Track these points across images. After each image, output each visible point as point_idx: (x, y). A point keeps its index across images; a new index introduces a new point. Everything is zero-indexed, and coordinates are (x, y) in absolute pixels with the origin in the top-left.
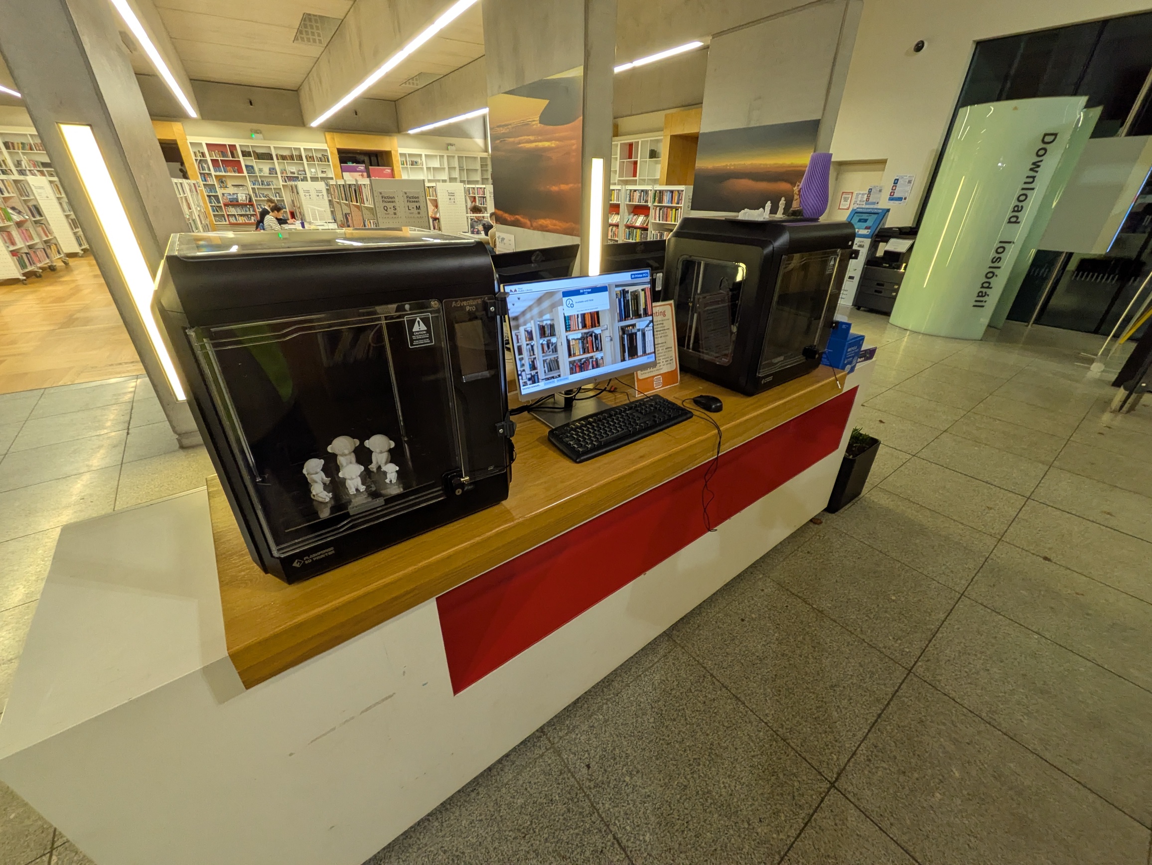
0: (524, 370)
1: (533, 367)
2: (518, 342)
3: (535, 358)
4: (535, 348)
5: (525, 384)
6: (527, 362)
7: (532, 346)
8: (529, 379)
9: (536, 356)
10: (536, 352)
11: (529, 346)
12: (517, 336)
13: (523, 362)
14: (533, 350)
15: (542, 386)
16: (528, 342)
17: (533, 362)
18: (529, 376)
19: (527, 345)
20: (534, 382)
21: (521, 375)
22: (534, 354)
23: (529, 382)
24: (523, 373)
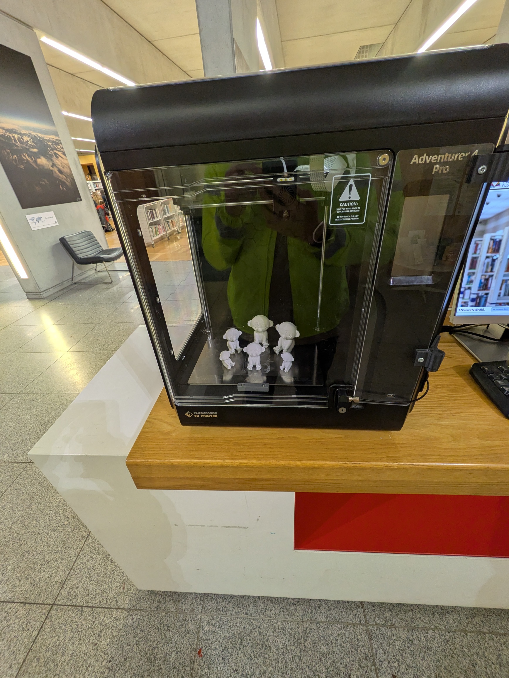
0: (469, 288)
1: (485, 285)
2: (475, 252)
3: (492, 276)
4: (497, 264)
5: (465, 304)
6: (477, 279)
7: (494, 260)
8: (473, 300)
9: (495, 274)
10: (496, 269)
11: (490, 260)
12: (477, 245)
13: (473, 278)
14: (493, 265)
15: (487, 310)
16: (489, 255)
17: (487, 280)
18: (474, 296)
19: (487, 257)
20: (478, 305)
21: (463, 293)
22: (492, 271)
23: (470, 303)
24: (467, 292)
